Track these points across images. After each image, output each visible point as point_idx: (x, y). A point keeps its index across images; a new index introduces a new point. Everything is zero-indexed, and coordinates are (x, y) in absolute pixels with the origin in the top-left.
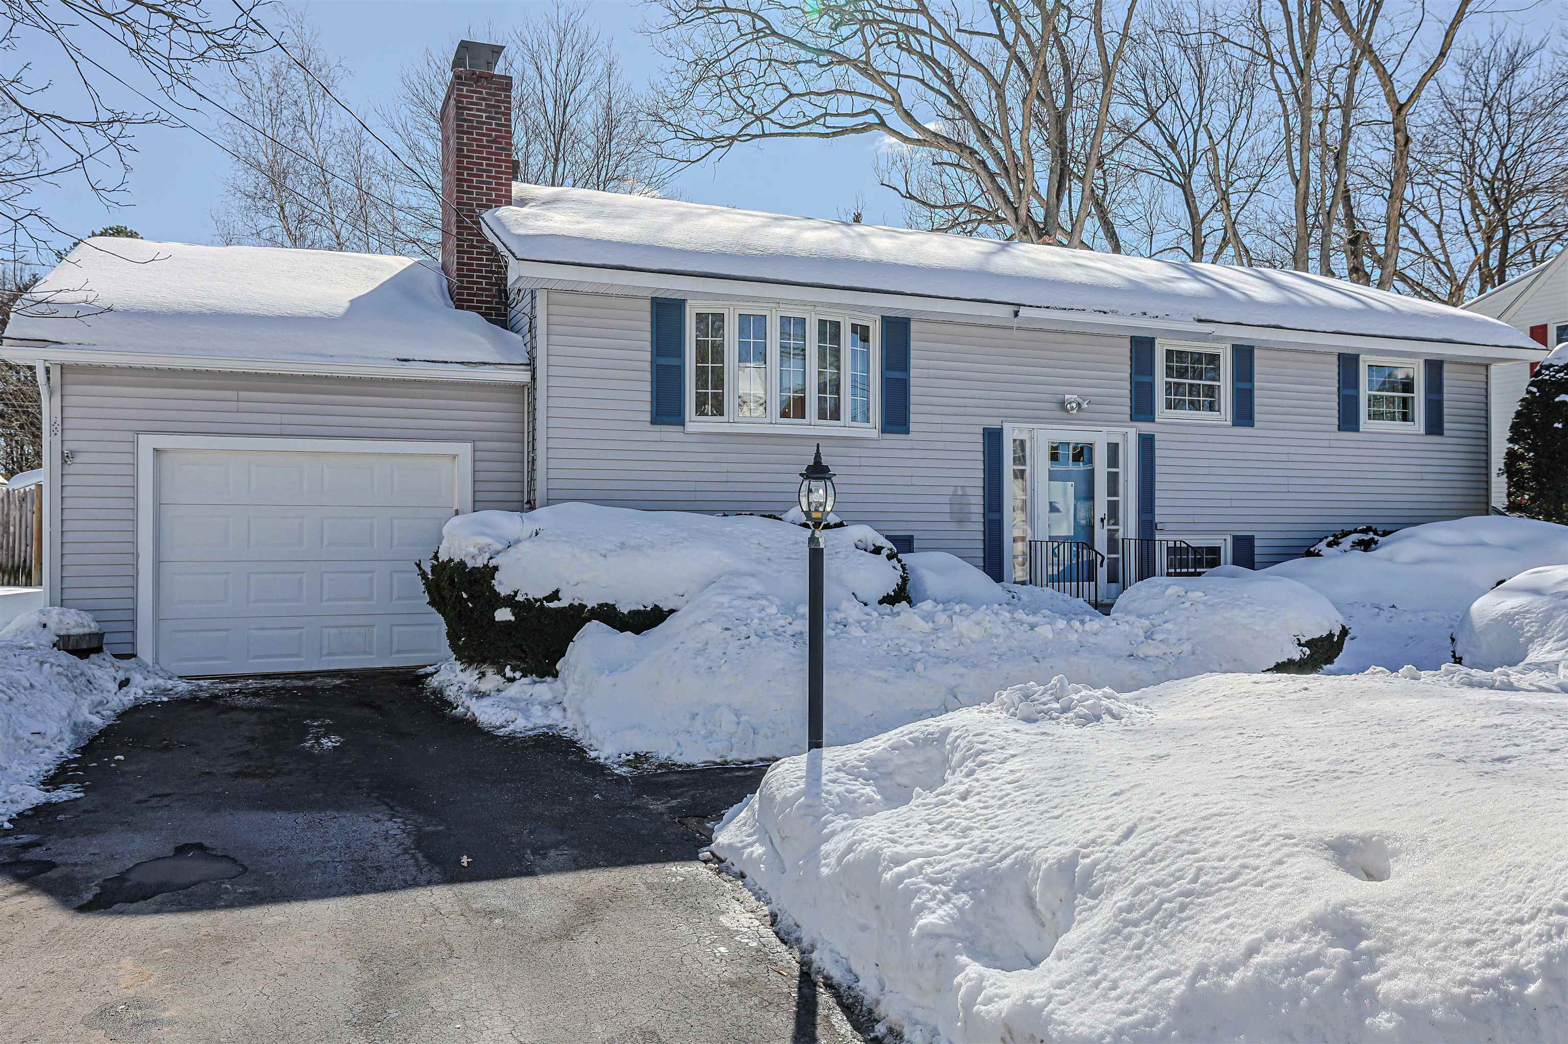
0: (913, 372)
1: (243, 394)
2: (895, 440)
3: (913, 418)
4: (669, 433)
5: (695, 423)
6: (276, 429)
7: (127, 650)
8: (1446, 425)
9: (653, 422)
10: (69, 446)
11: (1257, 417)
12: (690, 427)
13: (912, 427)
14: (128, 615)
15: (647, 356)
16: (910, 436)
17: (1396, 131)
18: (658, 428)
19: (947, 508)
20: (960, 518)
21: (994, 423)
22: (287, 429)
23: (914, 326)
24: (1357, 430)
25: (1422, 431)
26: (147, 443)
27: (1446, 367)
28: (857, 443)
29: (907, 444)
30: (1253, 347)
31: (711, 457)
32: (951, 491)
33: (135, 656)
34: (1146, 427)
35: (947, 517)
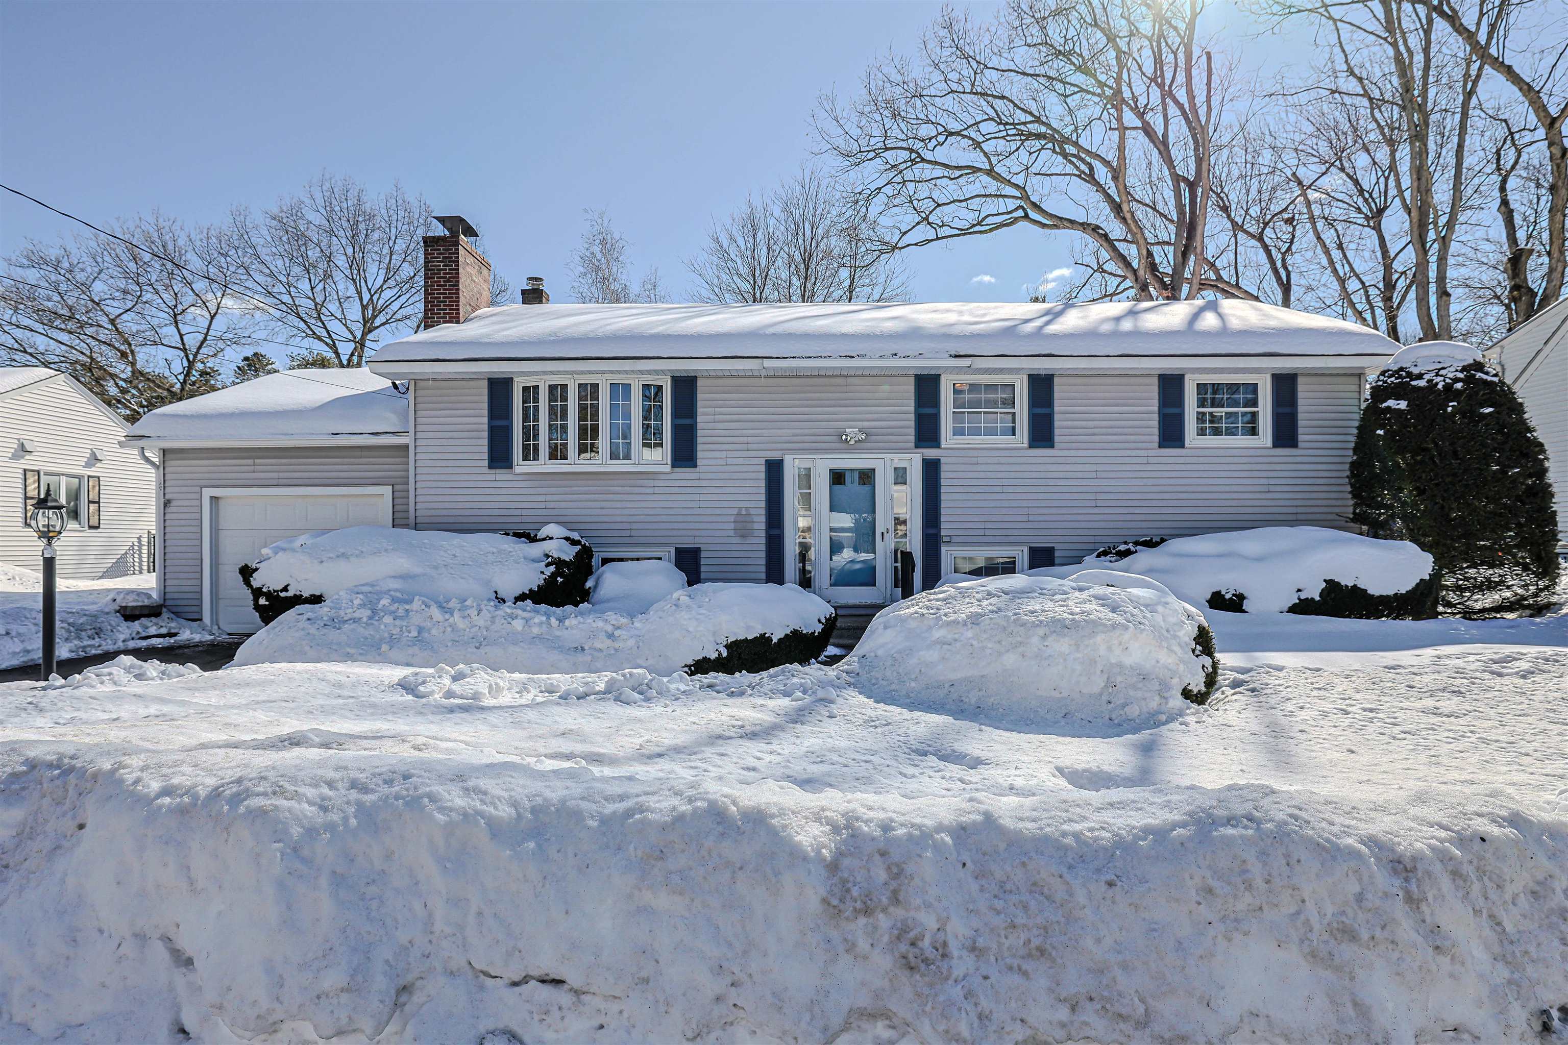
0: (700, 419)
1: (257, 461)
2: (685, 473)
3: (700, 454)
4: (501, 475)
5: (522, 467)
6: (275, 482)
7: (196, 616)
8: (1301, 438)
9: (490, 467)
10: (167, 497)
11: (1057, 439)
12: (518, 469)
13: (699, 462)
14: (198, 596)
15: (486, 420)
16: (697, 470)
17: (1550, 145)
18: (493, 471)
19: (732, 526)
20: (743, 532)
21: (774, 455)
22: (282, 482)
23: (700, 382)
24: (1182, 446)
25: (1269, 443)
26: (208, 493)
27: (1300, 380)
28: (650, 476)
29: (695, 476)
30: (1053, 375)
31: (532, 491)
32: (735, 512)
33: (201, 620)
34: (931, 453)
35: (731, 533)
